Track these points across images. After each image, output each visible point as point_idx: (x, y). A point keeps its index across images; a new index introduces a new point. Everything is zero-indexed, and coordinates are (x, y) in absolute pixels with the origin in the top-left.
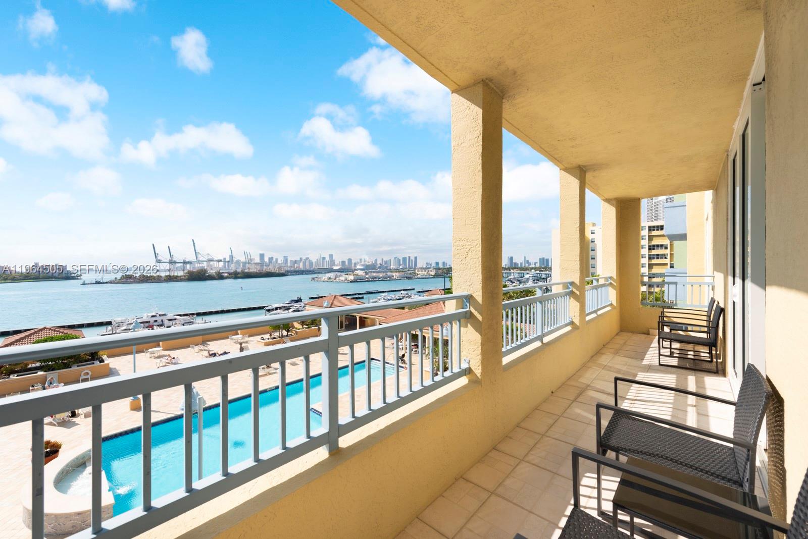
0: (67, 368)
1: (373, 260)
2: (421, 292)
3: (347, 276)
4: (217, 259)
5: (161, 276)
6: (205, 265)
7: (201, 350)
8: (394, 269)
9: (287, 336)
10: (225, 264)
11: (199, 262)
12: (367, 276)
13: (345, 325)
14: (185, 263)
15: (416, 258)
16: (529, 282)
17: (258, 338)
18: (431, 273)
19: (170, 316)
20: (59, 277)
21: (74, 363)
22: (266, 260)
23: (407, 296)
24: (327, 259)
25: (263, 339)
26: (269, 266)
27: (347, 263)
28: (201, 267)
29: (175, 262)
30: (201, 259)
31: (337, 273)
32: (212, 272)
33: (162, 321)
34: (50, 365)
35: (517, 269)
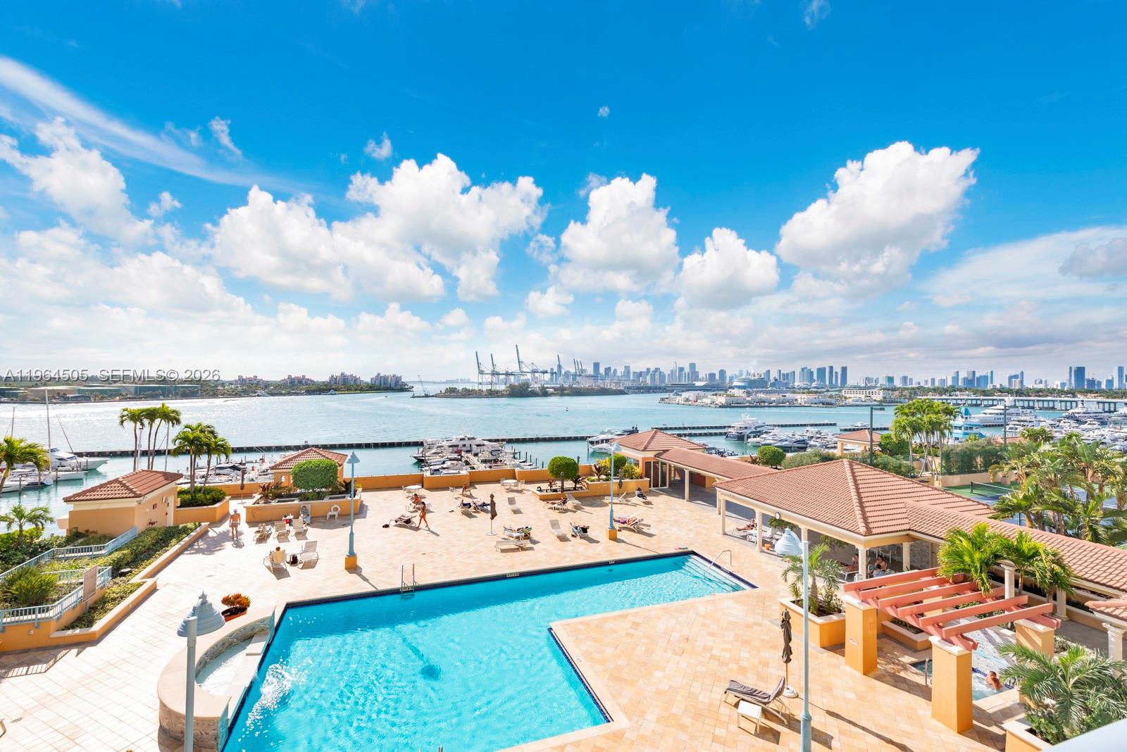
0: (320, 499)
1: (763, 373)
3: (715, 397)
4: (541, 370)
5: (483, 391)
6: (528, 377)
8: (800, 388)
9: (573, 489)
10: (551, 377)
11: (523, 373)
12: (749, 399)
14: (507, 374)
15: (844, 370)
19: (478, 441)
20: (395, 389)
21: (327, 495)
22: (602, 370)
23: (818, 436)
24: (687, 370)
25: (541, 490)
26: (604, 380)
27: (717, 377)
28: (524, 380)
29: (498, 374)
30: (525, 369)
31: (699, 391)
32: (535, 386)
33: (470, 446)
34: (306, 493)
35: (1097, 393)
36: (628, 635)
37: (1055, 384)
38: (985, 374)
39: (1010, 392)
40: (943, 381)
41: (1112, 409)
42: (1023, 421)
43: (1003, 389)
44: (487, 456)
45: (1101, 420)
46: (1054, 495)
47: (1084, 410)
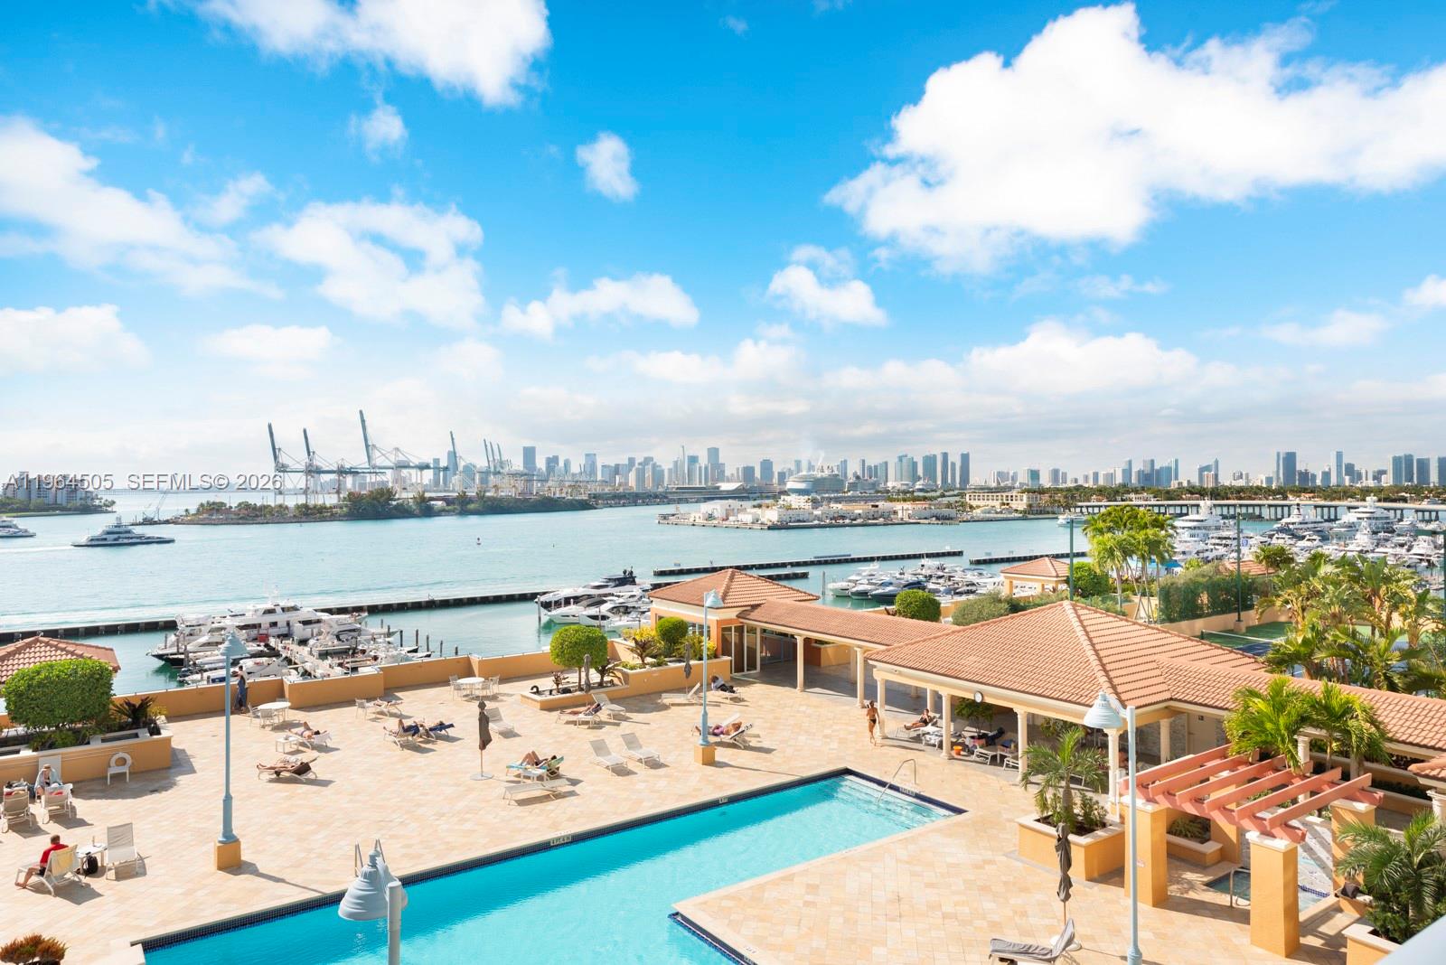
0: (81, 744)
1: (835, 464)
2: (985, 562)
3: (758, 511)
4: (416, 461)
5: (287, 508)
6: (388, 477)
7: (382, 713)
8: (899, 492)
9: (601, 685)
10: (436, 475)
11: (375, 469)
12: (817, 512)
13: (762, 659)
14: (342, 472)
15: (965, 457)
16: (1358, 536)
17: (524, 687)
18: (1014, 505)
19: (307, 613)
20: (69, 507)
21: (95, 733)
22: (541, 464)
23: (940, 573)
24: (703, 461)
25: (538, 692)
26: (547, 481)
27: (758, 474)
28: (379, 483)
29: (319, 471)
30: (379, 461)
31: (730, 501)
32: (406, 496)
33: (288, 624)
34: (45, 733)
35: (1311, 492)
36: (807, 904)
37: (1259, 480)
38: (1167, 465)
39: (1201, 493)
40: (1111, 476)
41: (1332, 517)
42: (1225, 538)
43: (1193, 488)
44: (330, 643)
45: (1321, 533)
46: (1340, 635)
47: (1300, 519)
